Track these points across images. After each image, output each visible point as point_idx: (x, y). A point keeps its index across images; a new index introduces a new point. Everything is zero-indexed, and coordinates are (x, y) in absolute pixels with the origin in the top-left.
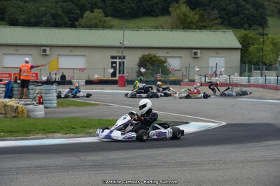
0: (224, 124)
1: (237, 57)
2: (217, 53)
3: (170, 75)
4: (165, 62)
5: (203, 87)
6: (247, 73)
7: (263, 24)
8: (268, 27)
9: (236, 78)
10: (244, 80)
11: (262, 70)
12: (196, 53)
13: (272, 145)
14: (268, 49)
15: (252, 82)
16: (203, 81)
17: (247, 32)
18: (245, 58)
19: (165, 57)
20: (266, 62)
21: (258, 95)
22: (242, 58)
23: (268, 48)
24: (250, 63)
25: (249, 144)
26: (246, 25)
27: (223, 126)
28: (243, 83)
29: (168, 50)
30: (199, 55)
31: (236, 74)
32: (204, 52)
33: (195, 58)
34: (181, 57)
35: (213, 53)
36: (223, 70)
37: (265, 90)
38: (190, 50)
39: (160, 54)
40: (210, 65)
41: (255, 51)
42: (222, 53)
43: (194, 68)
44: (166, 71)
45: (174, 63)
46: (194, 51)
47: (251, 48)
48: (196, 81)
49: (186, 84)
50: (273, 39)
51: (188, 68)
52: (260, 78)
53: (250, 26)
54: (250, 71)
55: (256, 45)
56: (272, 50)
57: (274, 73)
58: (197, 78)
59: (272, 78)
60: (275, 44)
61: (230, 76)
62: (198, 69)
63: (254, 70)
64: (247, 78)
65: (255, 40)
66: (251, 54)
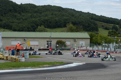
0: (85, 63)
1: (89, 41)
4: (65, 43)
6: (92, 46)
7: (97, 30)
8: (99, 31)
11: (97, 45)
12: (75, 40)
13: (101, 70)
17: (92, 33)
18: (91, 41)
19: (65, 41)
20: (98, 43)
23: (99, 38)
24: (93, 43)
25: (93, 70)
26: (92, 31)
27: (84, 64)
29: (66, 39)
30: (76, 40)
31: (89, 47)
32: (78, 39)
34: (70, 41)
35: (81, 40)
36: (84, 45)
39: (63, 40)
40: (80, 44)
41: (95, 39)
42: (83, 40)
44: (65, 46)
45: (68, 43)
46: (75, 39)
47: (93, 38)
49: (72, 50)
50: (100, 35)
51: (73, 45)
52: (96, 48)
53: (93, 31)
55: (95, 37)
57: (101, 46)
58: (76, 48)
59: (100, 48)
60: (101, 37)
61: (86, 47)
62: (76, 45)
63: (94, 45)
64: (92, 48)
65: (94, 35)
66: (93, 40)
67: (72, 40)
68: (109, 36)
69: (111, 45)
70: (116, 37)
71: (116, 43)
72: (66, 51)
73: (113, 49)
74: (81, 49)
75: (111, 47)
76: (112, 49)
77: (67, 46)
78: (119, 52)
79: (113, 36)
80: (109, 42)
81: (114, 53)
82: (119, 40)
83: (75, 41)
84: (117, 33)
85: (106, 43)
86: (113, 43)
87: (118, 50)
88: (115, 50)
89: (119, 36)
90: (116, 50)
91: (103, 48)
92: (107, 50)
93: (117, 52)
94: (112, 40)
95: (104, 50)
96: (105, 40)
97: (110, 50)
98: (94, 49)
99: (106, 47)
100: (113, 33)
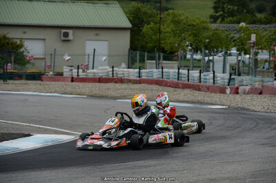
1: (125, 40)
2: (97, 35)
3: (28, 65)
4: (21, 46)
5: (74, 84)
6: (138, 64)
9: (123, 71)
10: (133, 73)
11: (159, 60)
12: (66, 35)
14: (168, 30)
15: (144, 77)
16: (75, 75)
18: (136, 42)
19: (21, 40)
22: (132, 42)
24: (143, 49)
28: (132, 78)
29: (26, 30)
30: (71, 37)
31: (123, 65)
32: (80, 33)
33: (64, 41)
34: (44, 40)
35: (91, 34)
36: (104, 58)
37: (160, 88)
38: (58, 30)
39: (14, 35)
40: (87, 52)
41: (150, 32)
42: (103, 34)
43: (64, 55)
44: (21, 60)
45: (34, 48)
46: (64, 32)
47: (146, 28)
48: (65, 74)
49: (51, 79)
50: (175, 16)
52: (155, 70)
54: (142, 61)
55: (152, 23)
56: (173, 31)
57: (175, 64)
58: (66, 71)
59: (171, 70)
61: (113, 68)
62: (68, 58)
63: (148, 59)
64: (138, 70)
65: (151, 16)
66: (145, 37)
67: (51, 36)
68: (215, 22)
69: (218, 58)
70: (243, 24)
71: (243, 49)
72: (23, 81)
73: (222, 78)
74: (91, 76)
75: (218, 67)
76: (219, 75)
77: (28, 62)
78: (247, 88)
79: (235, 19)
80: (212, 45)
81: (228, 91)
82: (253, 37)
83: (65, 39)
84: (253, 5)
85: (196, 50)
86: (228, 49)
87: (246, 79)
88: (230, 79)
89: (261, 22)
90: (237, 79)
91: (184, 72)
92: (197, 81)
93: (241, 89)
94: (223, 35)
95: (187, 82)
96: (195, 35)
97: (212, 81)
98: (143, 74)
99: (194, 67)
100: (236, 8)
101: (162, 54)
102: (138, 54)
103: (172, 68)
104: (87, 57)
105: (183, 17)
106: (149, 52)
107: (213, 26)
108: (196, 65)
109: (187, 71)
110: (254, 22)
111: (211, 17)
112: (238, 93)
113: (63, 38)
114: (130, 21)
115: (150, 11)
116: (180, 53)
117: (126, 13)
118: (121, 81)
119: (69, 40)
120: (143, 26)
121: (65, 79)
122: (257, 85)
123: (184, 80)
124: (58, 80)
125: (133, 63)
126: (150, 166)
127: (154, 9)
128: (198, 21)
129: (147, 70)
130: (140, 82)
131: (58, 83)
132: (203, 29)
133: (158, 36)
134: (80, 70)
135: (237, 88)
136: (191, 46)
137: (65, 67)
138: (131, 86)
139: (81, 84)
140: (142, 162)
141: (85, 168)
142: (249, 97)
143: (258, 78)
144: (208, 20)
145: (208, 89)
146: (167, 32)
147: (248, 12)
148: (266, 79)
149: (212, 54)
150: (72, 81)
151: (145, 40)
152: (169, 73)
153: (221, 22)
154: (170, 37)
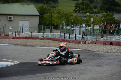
1: (36, 20)
2: (24, 18)
5: (14, 40)
6: (42, 31)
8: (58, 3)
9: (36, 34)
10: (40, 35)
11: (52, 29)
12: (10, 18)
15: (45, 36)
16: (14, 36)
17: (43, 5)
20: (55, 24)
21: (47, 44)
22: (39, 21)
24: (45, 24)
25: (29, 76)
28: (40, 37)
30: (12, 19)
31: (36, 31)
32: (16, 17)
33: (9, 21)
34: (0, 20)
35: (21, 18)
36: (27, 28)
37: (52, 41)
38: (6, 16)
41: (48, 17)
42: (27, 18)
43: (9, 27)
46: (9, 17)
47: (46, 15)
48: (10, 36)
49: (4, 38)
50: (58, 10)
52: (50, 34)
54: (44, 29)
55: (48, 13)
57: (59, 31)
59: (57, 34)
60: (59, 13)
61: (31, 32)
62: (11, 28)
63: (47, 29)
64: (42, 34)
65: (48, 10)
66: (45, 19)
68: (76, 13)
69: (77, 28)
70: (88, 14)
71: (88, 25)
73: (79, 37)
74: (21, 36)
75: (77, 32)
76: (78, 36)
78: (90, 41)
79: (84, 11)
80: (75, 23)
81: (82, 43)
82: (92, 20)
83: (10, 20)
84: (92, 6)
85: (68, 25)
86: (81, 24)
87: (89, 37)
88: (82, 38)
89: (95, 13)
90: (86, 37)
91: (62, 34)
92: (68, 38)
93: (87, 42)
94: (79, 19)
95: (64, 39)
96: (67, 18)
97: (75, 38)
98: (45, 35)
99: (67, 32)
100: (85, 7)
101: (53, 27)
102: (42, 26)
103: (58, 33)
104: (20, 28)
105: (62, 11)
106: (47, 26)
107: (75, 14)
108: (68, 31)
109: (64, 34)
110: (92, 13)
111: (74, 10)
112: (86, 44)
113: (9, 20)
114: (39, 12)
115: (47, 8)
116: (61, 26)
117: (37, 9)
118: (35, 38)
119: (11, 21)
120: (45, 14)
121: (10, 38)
122: (94, 40)
123: (62, 38)
124: (7, 38)
125: (40, 31)
126: (47, 76)
127: (49, 7)
128: (68, 12)
129: (46, 34)
130: (43, 39)
131: (7, 39)
132: (71, 16)
133: (51, 19)
134: (17, 34)
135: (86, 41)
136: (66, 23)
137: (10, 32)
138: (39, 40)
139: (17, 40)
140: (44, 74)
141: (19, 77)
142: (91, 45)
143: (95, 37)
144: (73, 12)
145: (73, 42)
146: (55, 17)
147: (90, 8)
148: (98, 37)
149: (75, 26)
150: (13, 38)
151: (46, 20)
152: (56, 35)
153: (78, 13)
154: (56, 19)
